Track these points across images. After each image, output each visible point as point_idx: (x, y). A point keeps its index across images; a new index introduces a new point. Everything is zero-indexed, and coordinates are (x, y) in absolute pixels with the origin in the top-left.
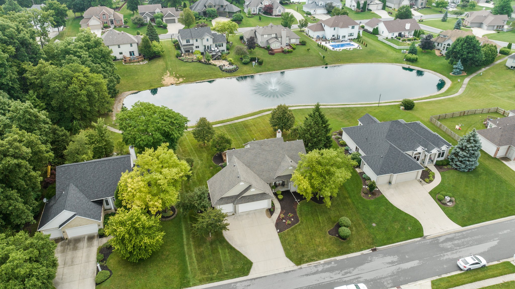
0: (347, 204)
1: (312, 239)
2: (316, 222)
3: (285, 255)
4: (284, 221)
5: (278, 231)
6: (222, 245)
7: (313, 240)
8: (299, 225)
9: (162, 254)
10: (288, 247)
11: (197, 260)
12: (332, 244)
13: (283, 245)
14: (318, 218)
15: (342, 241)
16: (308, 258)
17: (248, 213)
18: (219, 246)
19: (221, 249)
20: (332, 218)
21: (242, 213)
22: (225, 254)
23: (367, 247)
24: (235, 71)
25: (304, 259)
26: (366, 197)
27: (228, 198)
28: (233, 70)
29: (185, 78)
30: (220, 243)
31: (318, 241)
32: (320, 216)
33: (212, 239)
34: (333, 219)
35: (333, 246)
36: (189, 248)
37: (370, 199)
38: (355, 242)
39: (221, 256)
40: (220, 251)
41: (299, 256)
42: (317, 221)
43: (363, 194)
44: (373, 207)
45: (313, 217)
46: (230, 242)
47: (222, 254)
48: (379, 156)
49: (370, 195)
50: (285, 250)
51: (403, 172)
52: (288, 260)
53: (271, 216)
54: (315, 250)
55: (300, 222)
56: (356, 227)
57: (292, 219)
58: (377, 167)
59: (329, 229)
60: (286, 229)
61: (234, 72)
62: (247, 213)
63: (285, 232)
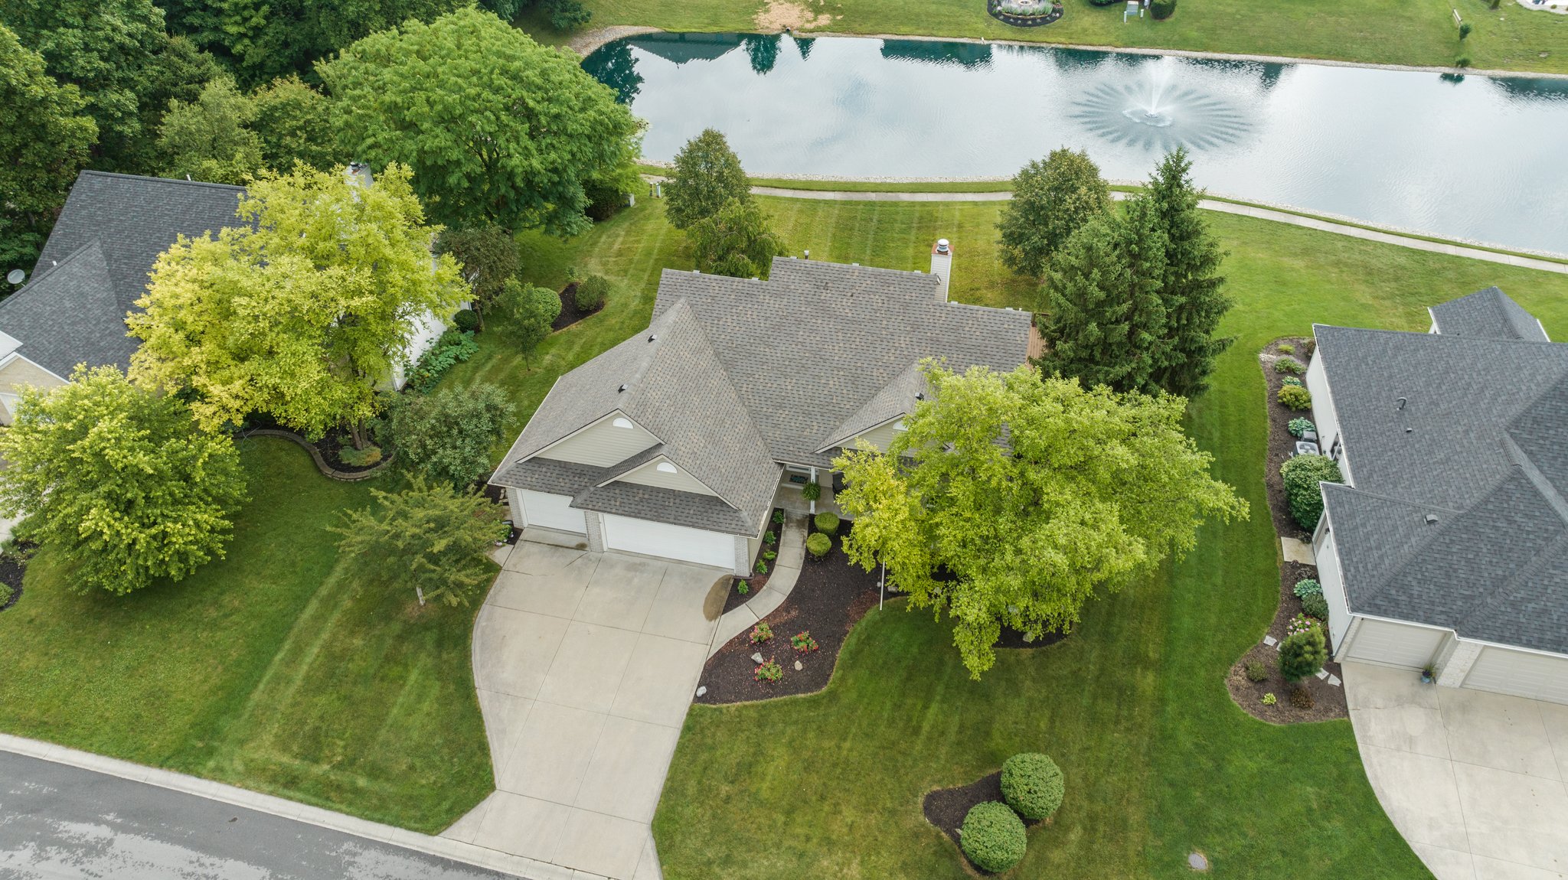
0: (1125, 695)
1: (822, 798)
2: (901, 725)
3: (650, 817)
4: (758, 657)
5: (703, 690)
6: (439, 656)
7: (827, 807)
8: (814, 703)
9: (216, 603)
10: (692, 788)
11: (307, 678)
12: (903, 866)
13: (674, 767)
14: (926, 707)
15: (970, 871)
17: (637, 563)
18: (423, 656)
19: (425, 673)
20: (996, 735)
21: (615, 556)
22: (420, 698)
24: (1039, 25)
26: (1246, 697)
27: (563, 466)
28: (1034, 20)
29: (839, 18)
30: (440, 644)
31: (849, 820)
32: (943, 701)
33: (421, 616)
34: (993, 743)
36: (319, 618)
37: (1262, 714)
39: (401, 700)
40: (414, 676)
41: (710, 854)
42: (910, 719)
43: (1240, 679)
44: (1252, 766)
45: (903, 695)
46: (477, 658)
47: (410, 693)
48: (1417, 509)
49: (1270, 698)
50: (672, 790)
51: (1529, 644)
52: (650, 846)
53: (725, 611)
54: (801, 855)
55: (824, 689)
56: (1090, 830)
57: (798, 666)
58: (1375, 567)
59: (939, 782)
60: (738, 699)
61: (1035, 23)
62: (637, 560)
63: (725, 711)
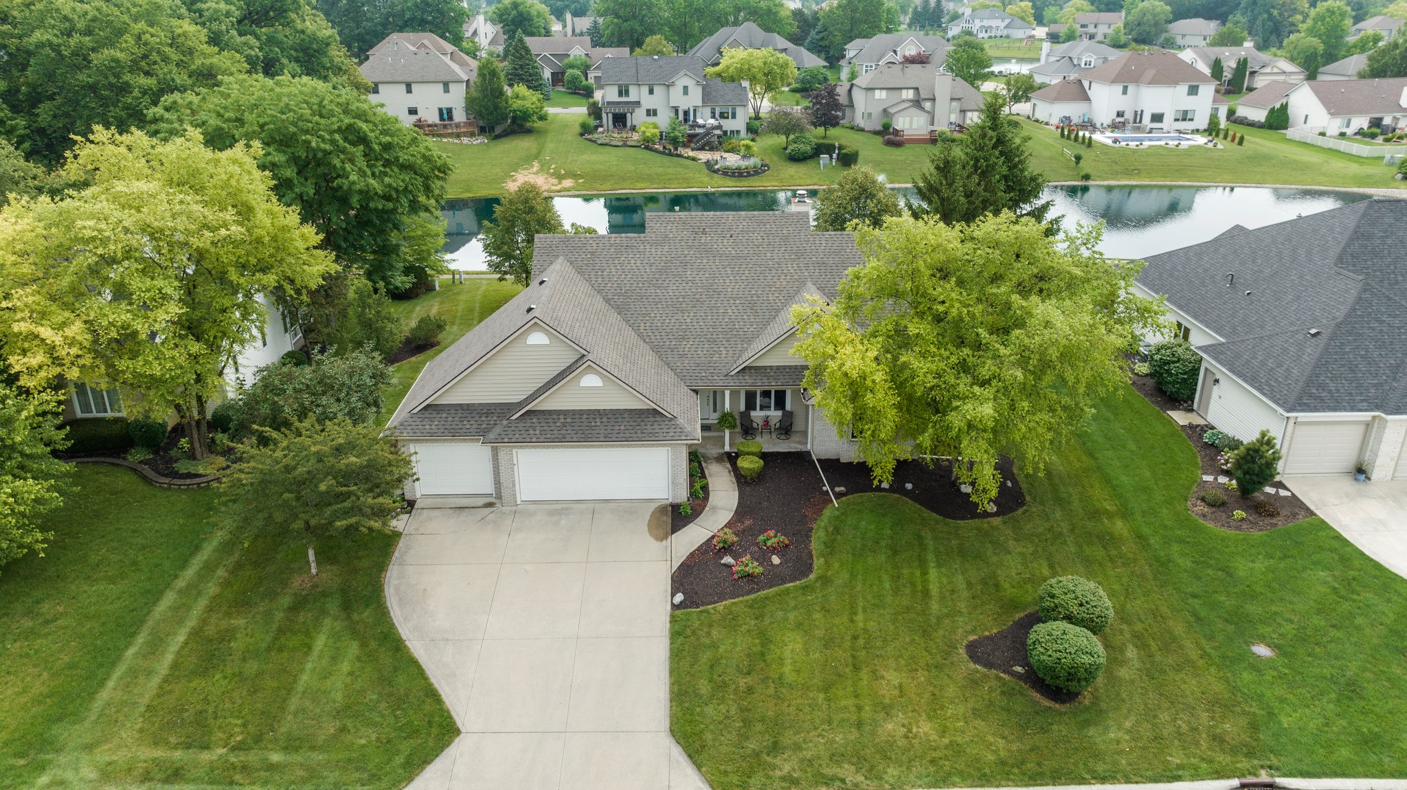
0: (1108, 540)
1: (856, 668)
2: (907, 591)
3: (665, 724)
4: (728, 560)
5: (679, 598)
6: (349, 617)
7: (864, 674)
8: (805, 588)
10: (704, 687)
11: (175, 666)
12: (976, 713)
13: (674, 672)
14: (925, 573)
15: (1047, 703)
16: (802, 761)
18: (327, 621)
20: (1007, 586)
22: (334, 659)
23: (1210, 761)
25: (774, 767)
26: (1216, 520)
29: (581, 181)
30: (347, 607)
31: (896, 682)
32: (939, 565)
34: (1009, 591)
35: (978, 723)
36: (180, 609)
38: (1128, 724)
39: (309, 666)
40: (320, 642)
41: (752, 745)
42: (913, 585)
43: (1201, 507)
45: (896, 568)
46: (396, 613)
47: (320, 657)
48: (1296, 332)
49: (1239, 513)
52: (677, 752)
53: (673, 532)
54: (859, 725)
55: (812, 576)
56: (1142, 645)
57: (776, 560)
59: (973, 631)
60: (721, 599)
62: (559, 507)
63: (712, 611)
